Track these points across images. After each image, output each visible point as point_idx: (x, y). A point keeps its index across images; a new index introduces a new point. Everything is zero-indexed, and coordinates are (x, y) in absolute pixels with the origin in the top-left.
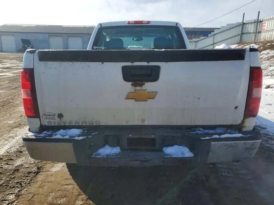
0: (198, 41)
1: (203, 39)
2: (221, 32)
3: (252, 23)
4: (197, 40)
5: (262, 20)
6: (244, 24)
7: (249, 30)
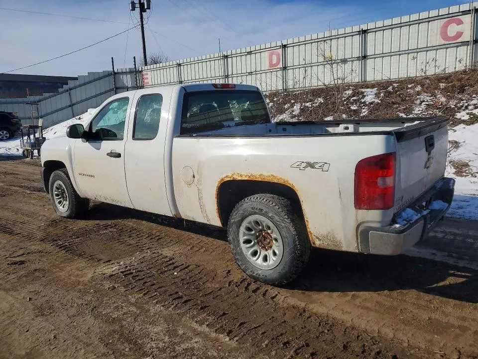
0: (40, 101)
1: (50, 97)
2: (80, 86)
3: (126, 73)
4: (37, 98)
5: (140, 70)
6: (115, 73)
7: (125, 82)
